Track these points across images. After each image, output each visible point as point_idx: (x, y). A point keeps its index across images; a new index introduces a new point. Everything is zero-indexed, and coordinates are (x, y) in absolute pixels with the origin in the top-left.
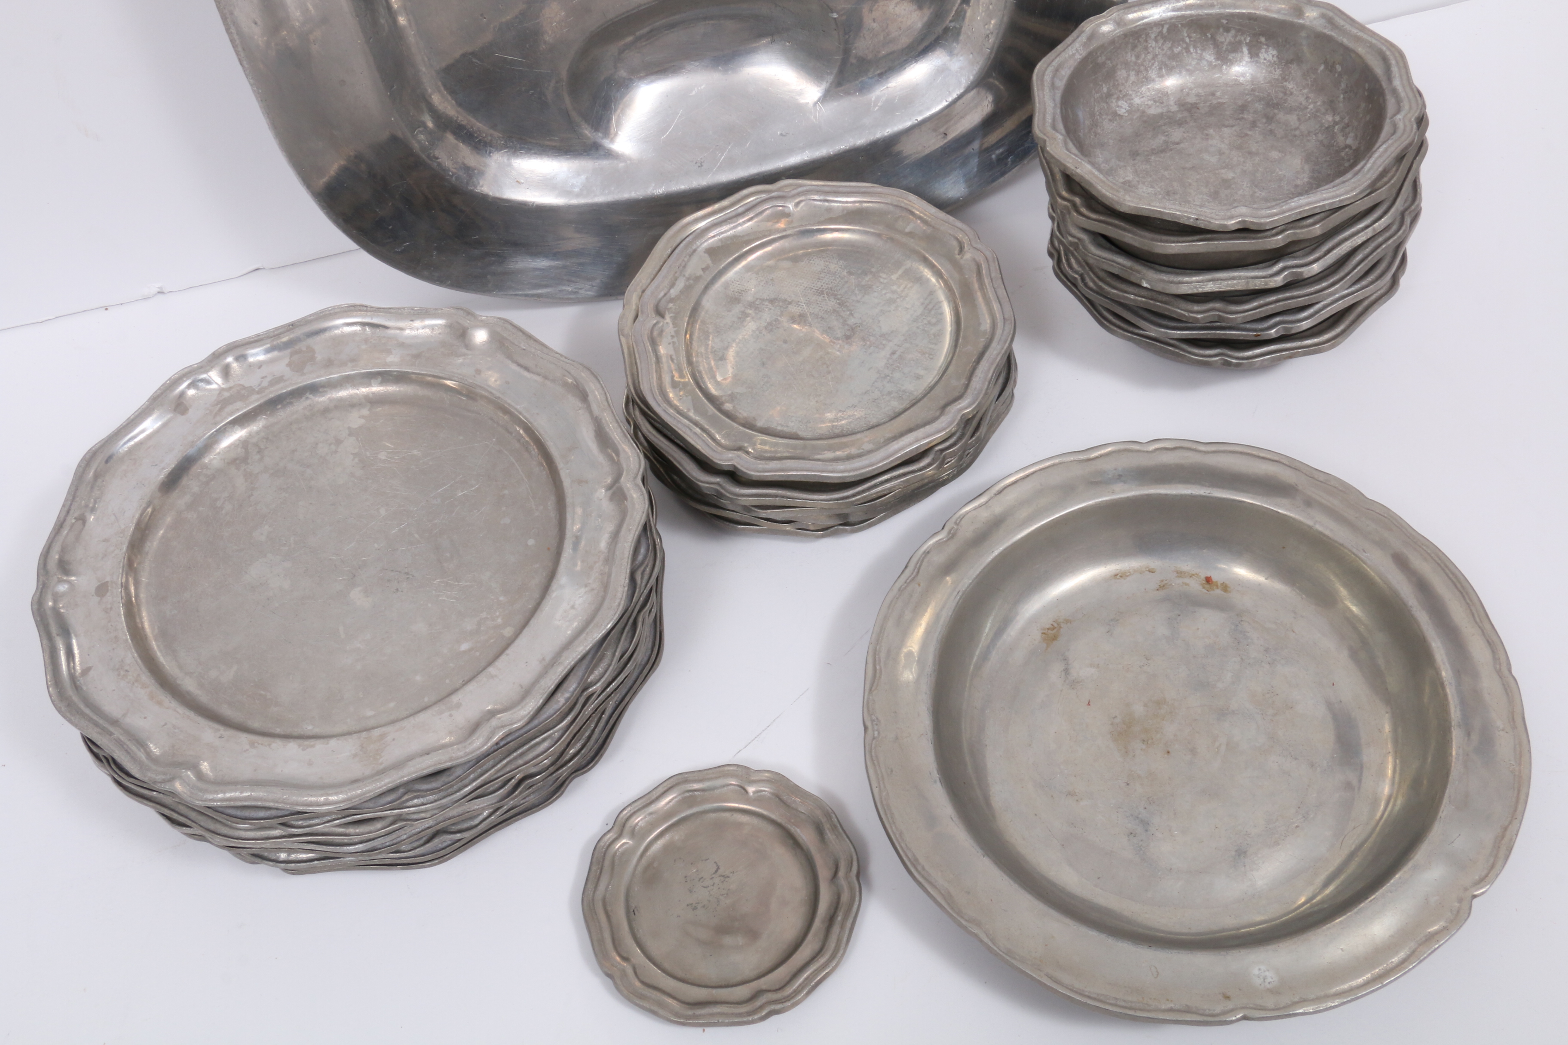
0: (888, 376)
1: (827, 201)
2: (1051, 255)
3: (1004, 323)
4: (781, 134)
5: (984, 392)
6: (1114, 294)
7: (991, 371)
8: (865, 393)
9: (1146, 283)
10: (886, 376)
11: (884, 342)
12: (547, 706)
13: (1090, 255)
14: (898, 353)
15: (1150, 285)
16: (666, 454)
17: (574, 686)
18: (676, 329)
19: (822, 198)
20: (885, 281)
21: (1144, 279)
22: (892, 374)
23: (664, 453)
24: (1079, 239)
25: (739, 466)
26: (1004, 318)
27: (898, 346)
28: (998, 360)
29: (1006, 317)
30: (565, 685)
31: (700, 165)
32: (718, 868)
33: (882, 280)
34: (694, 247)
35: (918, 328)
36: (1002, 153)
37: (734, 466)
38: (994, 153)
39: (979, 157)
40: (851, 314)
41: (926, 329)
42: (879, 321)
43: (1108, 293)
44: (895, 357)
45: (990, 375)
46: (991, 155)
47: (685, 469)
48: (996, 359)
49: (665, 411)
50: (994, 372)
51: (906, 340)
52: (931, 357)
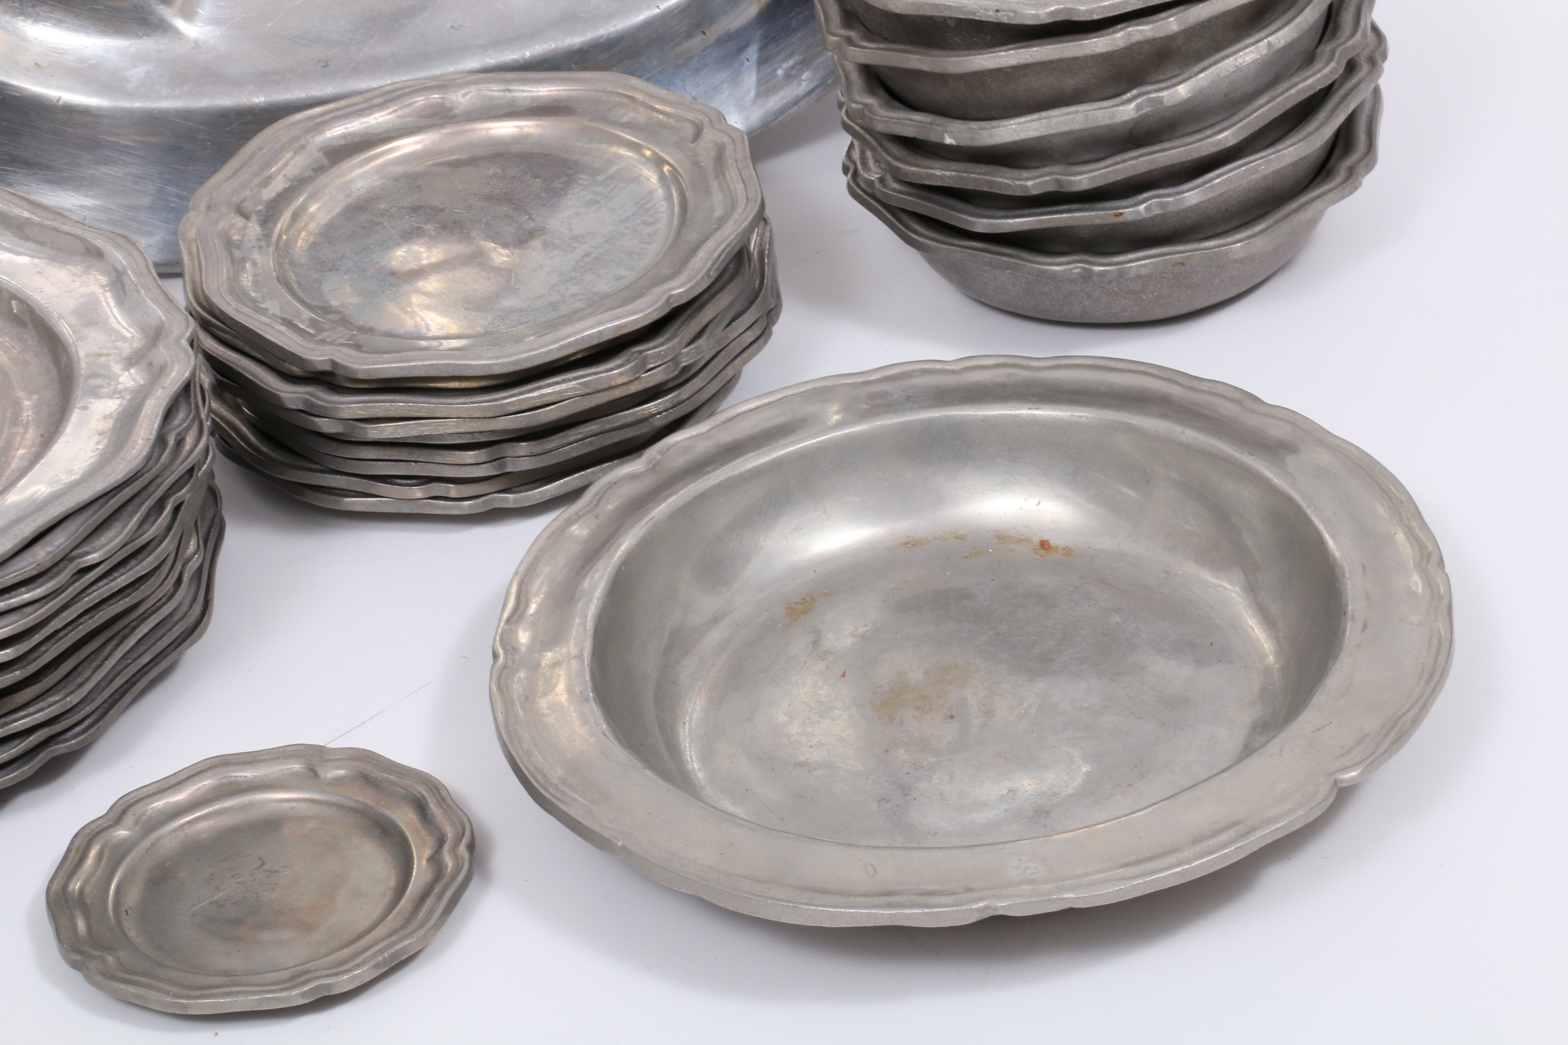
0: (576, 278)
1: (509, 91)
2: (846, 170)
3: (747, 202)
4: (452, 27)
5: (705, 271)
6: (913, 173)
7: (719, 250)
8: (539, 297)
9: (950, 137)
10: (571, 279)
11: (575, 245)
12: (18, 559)
13: (877, 118)
14: (593, 255)
15: (954, 139)
16: (234, 367)
17: (62, 540)
18: (265, 232)
19: (502, 87)
20: (586, 183)
21: (946, 132)
22: (581, 276)
23: (232, 365)
24: (865, 105)
25: (338, 360)
26: (747, 198)
27: (594, 247)
28: (730, 239)
29: (750, 197)
30: (48, 538)
31: (324, 64)
32: (263, 863)
33: (581, 182)
34: (303, 142)
35: (626, 228)
36: (793, 68)
37: (334, 363)
38: (781, 67)
39: (758, 72)
40: (531, 219)
41: (638, 229)
42: (571, 224)
43: (906, 174)
44: (589, 258)
45: (716, 254)
46: (775, 70)
47: (262, 381)
48: (727, 239)
49: (236, 309)
50: (723, 251)
51: (607, 241)
52: (641, 256)
